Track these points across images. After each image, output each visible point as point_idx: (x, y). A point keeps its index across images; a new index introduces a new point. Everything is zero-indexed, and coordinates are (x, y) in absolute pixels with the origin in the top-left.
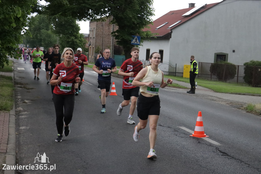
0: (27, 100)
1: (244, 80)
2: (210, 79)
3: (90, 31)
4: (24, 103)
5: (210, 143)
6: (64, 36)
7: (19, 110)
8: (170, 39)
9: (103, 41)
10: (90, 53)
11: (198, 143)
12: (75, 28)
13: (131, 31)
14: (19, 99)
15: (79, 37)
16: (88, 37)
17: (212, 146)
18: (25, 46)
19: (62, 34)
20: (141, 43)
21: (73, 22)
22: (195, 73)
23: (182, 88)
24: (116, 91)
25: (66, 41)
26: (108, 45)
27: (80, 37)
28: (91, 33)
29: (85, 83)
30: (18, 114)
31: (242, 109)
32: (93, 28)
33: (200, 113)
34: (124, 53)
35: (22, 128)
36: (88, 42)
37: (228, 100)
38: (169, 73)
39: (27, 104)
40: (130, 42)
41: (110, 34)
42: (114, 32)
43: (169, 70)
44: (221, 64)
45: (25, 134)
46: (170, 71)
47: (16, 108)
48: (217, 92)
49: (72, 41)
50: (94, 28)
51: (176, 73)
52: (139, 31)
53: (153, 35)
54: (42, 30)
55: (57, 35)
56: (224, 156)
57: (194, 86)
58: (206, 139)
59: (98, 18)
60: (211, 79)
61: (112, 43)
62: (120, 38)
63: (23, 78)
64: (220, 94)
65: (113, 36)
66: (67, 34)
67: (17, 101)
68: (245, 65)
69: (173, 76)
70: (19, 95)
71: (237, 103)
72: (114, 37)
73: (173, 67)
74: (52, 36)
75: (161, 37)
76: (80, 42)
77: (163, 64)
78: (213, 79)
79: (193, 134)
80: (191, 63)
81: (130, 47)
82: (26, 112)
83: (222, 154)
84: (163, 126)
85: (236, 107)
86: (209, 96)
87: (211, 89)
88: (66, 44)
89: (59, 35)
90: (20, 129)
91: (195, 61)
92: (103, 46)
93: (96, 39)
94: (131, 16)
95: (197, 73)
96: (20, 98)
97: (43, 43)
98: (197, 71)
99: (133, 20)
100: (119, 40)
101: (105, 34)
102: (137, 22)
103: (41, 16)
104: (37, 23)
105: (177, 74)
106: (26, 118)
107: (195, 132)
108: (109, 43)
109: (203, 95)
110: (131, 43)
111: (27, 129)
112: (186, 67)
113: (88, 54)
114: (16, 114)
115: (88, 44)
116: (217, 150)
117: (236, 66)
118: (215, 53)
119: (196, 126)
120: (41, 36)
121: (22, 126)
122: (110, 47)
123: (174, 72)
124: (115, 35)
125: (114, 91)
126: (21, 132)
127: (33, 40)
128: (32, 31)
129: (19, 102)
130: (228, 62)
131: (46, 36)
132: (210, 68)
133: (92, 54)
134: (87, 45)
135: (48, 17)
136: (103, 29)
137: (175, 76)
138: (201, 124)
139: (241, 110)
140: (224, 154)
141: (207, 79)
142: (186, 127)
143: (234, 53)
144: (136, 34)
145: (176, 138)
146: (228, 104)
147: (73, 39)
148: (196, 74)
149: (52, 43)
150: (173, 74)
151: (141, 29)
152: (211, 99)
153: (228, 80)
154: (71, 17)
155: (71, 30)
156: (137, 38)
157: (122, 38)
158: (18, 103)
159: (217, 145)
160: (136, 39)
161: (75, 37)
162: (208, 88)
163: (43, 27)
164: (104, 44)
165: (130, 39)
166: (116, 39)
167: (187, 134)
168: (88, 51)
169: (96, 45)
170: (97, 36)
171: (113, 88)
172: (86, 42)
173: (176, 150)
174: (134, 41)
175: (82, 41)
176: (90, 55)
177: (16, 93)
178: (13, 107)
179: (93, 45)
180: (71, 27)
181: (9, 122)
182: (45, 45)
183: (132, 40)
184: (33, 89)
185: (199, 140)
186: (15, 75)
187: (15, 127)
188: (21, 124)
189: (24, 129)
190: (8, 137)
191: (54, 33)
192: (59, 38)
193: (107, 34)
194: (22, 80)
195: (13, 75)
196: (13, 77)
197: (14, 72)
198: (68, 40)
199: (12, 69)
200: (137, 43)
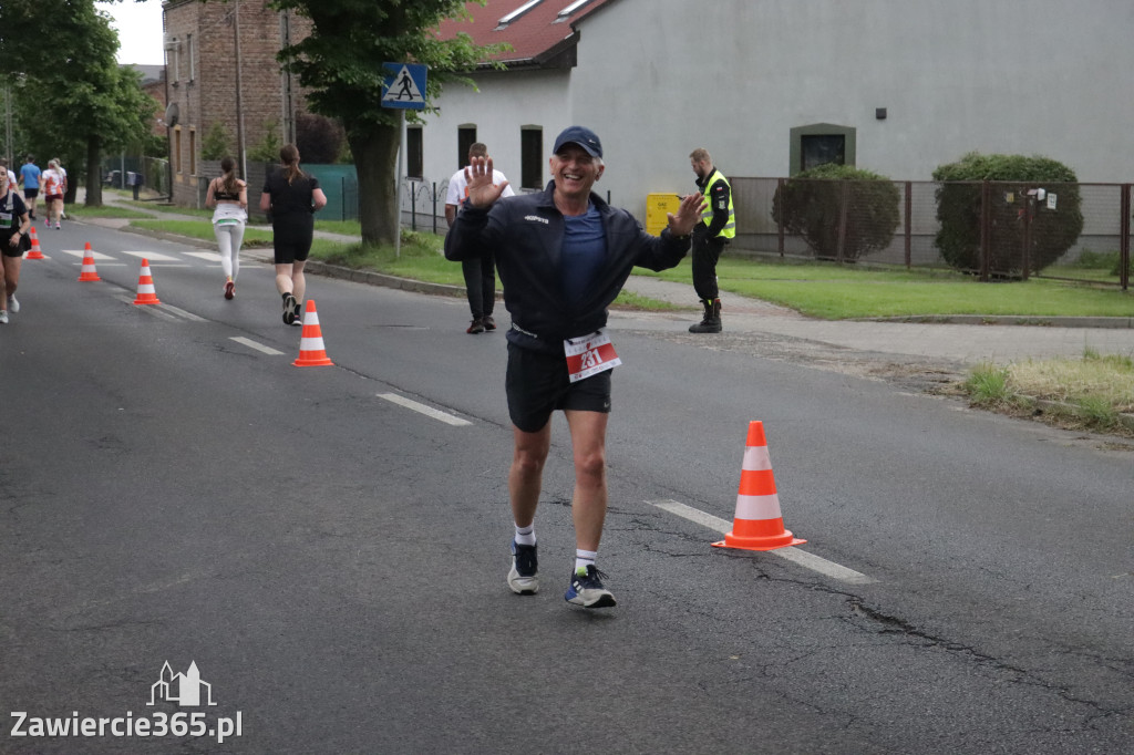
1: (938, 250)
2: (779, 255)
3: (169, 50)
5: (818, 576)
6: (40, 82)
8: (573, 69)
9: (238, 98)
10: (178, 158)
11: (760, 577)
12: (93, 40)
13: (377, 43)
15: (117, 81)
16: (163, 81)
17: (829, 591)
19: (27, 72)
20: (431, 98)
21: (81, 8)
22: (722, 232)
23: (646, 310)
24: (325, 344)
25: (51, 108)
26: (266, 118)
27: (120, 84)
28: (174, 61)
29: (162, 309)
31: (946, 391)
32: (185, 36)
33: (758, 427)
34: (348, 154)
36: (162, 105)
37: (871, 352)
40: (376, 95)
41: (273, 59)
42: (292, 49)
44: (827, 183)
48: (820, 318)
49: (80, 105)
50: (189, 36)
52: (415, 42)
53: (490, 56)
56: (895, 637)
57: (712, 299)
58: (795, 554)
60: (780, 257)
61: (284, 104)
62: (326, 77)
64: (835, 323)
65: (286, 68)
66: (52, 70)
68: (938, 176)
71: (920, 366)
72: (292, 75)
75: (526, 64)
76: (123, 109)
78: (792, 256)
79: (730, 534)
81: (379, 122)
83: (881, 626)
85: (919, 386)
86: (781, 337)
87: (786, 305)
88: (51, 123)
89: (13, 79)
91: (718, 176)
92: (242, 123)
93: (202, 91)
95: (731, 233)
98: (730, 226)
100: (320, 90)
101: (245, 66)
107: (739, 526)
108: (273, 104)
109: (751, 339)
110: (379, 99)
112: (660, 205)
113: (169, 167)
115: (166, 114)
116: (857, 607)
117: (896, 185)
118: (793, 131)
119: (741, 493)
122: (277, 124)
124: (299, 65)
125: (317, 344)
130: (858, 169)
132: (774, 200)
133: (189, 165)
134: (161, 122)
136: (235, 38)
138: (761, 483)
139: (941, 398)
140: (892, 623)
141: (763, 256)
142: (689, 504)
143: (881, 125)
144: (404, 54)
145: (648, 560)
146: (877, 371)
147: (84, 97)
148: (725, 240)
151: (425, 29)
152: (792, 357)
153: (862, 257)
155: (72, 51)
156: (408, 74)
157: (334, 79)
159: (854, 581)
160: (406, 79)
161: (95, 84)
162: (771, 300)
164: (246, 111)
165: (377, 83)
166: (304, 85)
167: (696, 539)
168: (166, 153)
169: (206, 118)
170: (206, 76)
171: (310, 332)
172: (150, 107)
173: (655, 621)
174: (393, 92)
175: (134, 101)
176: (179, 170)
179: (189, 120)
180: (68, 33)
183: (387, 89)
185: (759, 566)
192: (11, 96)
193: (257, 64)
198: (58, 101)
200: (411, 98)
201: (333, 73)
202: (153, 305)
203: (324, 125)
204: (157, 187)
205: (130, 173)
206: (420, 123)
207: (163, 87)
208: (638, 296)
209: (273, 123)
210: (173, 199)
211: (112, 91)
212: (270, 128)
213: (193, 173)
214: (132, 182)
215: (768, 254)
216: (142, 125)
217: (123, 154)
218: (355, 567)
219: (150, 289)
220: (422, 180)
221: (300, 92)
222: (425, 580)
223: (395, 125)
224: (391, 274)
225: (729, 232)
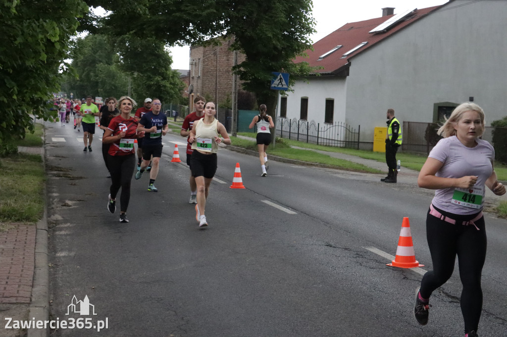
0: (71, 200)
3: (191, 64)
4: (65, 205)
6: (142, 75)
7: (55, 219)
8: (348, 77)
9: (216, 83)
11: (404, 278)
12: (163, 60)
13: (270, 64)
14: (55, 199)
15: (171, 75)
16: (188, 76)
18: (66, 95)
19: (138, 71)
20: (291, 86)
21: (159, 48)
22: (396, 142)
23: (371, 173)
24: (243, 180)
25: (145, 85)
26: (226, 92)
27: (172, 77)
28: (193, 69)
29: (182, 164)
30: (52, 227)
31: (489, 210)
32: (198, 59)
33: (407, 220)
35: (61, 255)
36: (187, 85)
38: (346, 144)
39: (71, 207)
40: (269, 84)
41: (230, 69)
42: (238, 66)
43: (346, 138)
45: (67, 266)
46: (347, 140)
47: (49, 216)
49: (156, 84)
50: (199, 59)
51: (359, 142)
52: (285, 64)
53: (314, 70)
54: (98, 64)
55: (127, 73)
56: (455, 304)
57: (395, 169)
59: (205, 39)
61: (233, 86)
62: (250, 76)
63: (63, 157)
65: (235, 73)
66: (147, 71)
67: (51, 203)
68: (493, 125)
69: (354, 148)
70: (55, 190)
72: (237, 76)
73: (353, 132)
74: (118, 75)
75: (329, 74)
76: (172, 87)
77: (334, 127)
79: (394, 261)
80: (388, 123)
81: (270, 95)
82: (69, 224)
83: (450, 300)
84: (334, 247)
89: (132, 74)
90: (56, 258)
91: (395, 120)
92: (217, 93)
93: (203, 80)
94: (270, 35)
95: (400, 142)
96: (56, 197)
97: (102, 90)
98: (400, 140)
99: (274, 42)
100: (247, 82)
101: (220, 71)
102: (282, 46)
103: (96, 38)
104: (89, 50)
105: (361, 145)
106: (69, 235)
107: (397, 258)
110: (270, 86)
111: (70, 256)
112: (380, 131)
113: (188, 109)
114: (49, 228)
115: (188, 89)
116: (442, 292)
118: (435, 104)
119: (399, 245)
120: (98, 76)
121: (60, 251)
122: (231, 94)
123: (356, 141)
124: (240, 71)
125: (239, 180)
126: (59, 262)
127: (81, 83)
128: (79, 67)
129: (55, 204)
131: (106, 77)
132: (426, 131)
134: (186, 92)
135: (110, 39)
136: (217, 60)
137: (358, 149)
138: (408, 242)
140: (455, 299)
141: (420, 154)
142: (379, 249)
144: (281, 69)
145: (361, 269)
147: (158, 81)
148: (398, 145)
149: (119, 89)
150: (353, 146)
151: (290, 59)
152: (428, 194)
154: (154, 38)
155: (155, 64)
156: (282, 77)
157: (253, 77)
158: (53, 206)
160: (281, 79)
161: (162, 76)
163: (100, 59)
164: (219, 89)
165: (270, 79)
166: (241, 80)
167: (381, 263)
168: (187, 104)
169: (204, 91)
170: (205, 75)
171: (237, 175)
172: (183, 86)
173: (361, 292)
174: (276, 83)
175: (176, 84)
177: (49, 188)
178: (43, 215)
179: (197, 92)
180: (154, 57)
181: (36, 243)
182: (104, 94)
183: (274, 82)
184: (81, 178)
185: (404, 274)
186: (48, 152)
187: (47, 253)
188: (58, 247)
189: (64, 257)
190: (34, 272)
191: (122, 69)
192: (131, 80)
193: (224, 71)
194: (60, 161)
195: (44, 151)
196: (43, 156)
197: (45, 146)
198: (148, 82)
199: (42, 140)
200: (283, 86)
201: (254, 75)
202: (178, 162)
203: (249, 95)
206: (286, 96)
207: (188, 78)
208: (368, 167)
209: (229, 94)
211: (169, 79)
212: (228, 96)
214: (174, 115)
215: (422, 153)
216: (179, 93)
217: (171, 104)
219: (177, 156)
220: (286, 118)
221: (240, 82)
222: (274, 272)
223: (276, 96)
224: (271, 154)
225: (399, 142)
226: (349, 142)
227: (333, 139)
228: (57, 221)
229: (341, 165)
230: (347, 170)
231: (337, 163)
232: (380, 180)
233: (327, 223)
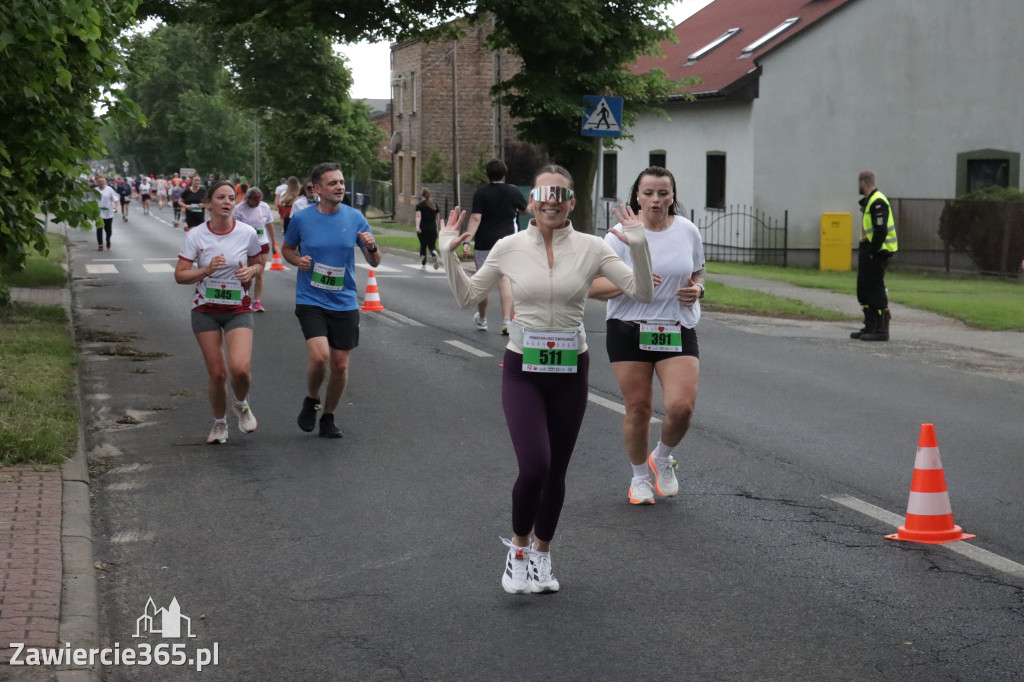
0: (137, 408)
2: (944, 269)
3: (395, 86)
4: (125, 422)
5: (987, 569)
6: (284, 115)
7: (105, 455)
8: (756, 101)
9: (454, 128)
10: (401, 181)
11: (931, 568)
12: (331, 78)
13: (579, 79)
14: (100, 408)
15: (350, 113)
16: (389, 113)
17: (998, 583)
18: (112, 166)
19: (274, 106)
20: (627, 127)
21: (321, 50)
22: (884, 247)
23: (820, 319)
25: (293, 137)
26: (477, 146)
27: (353, 117)
28: (399, 95)
29: (383, 314)
30: (99, 474)
32: (409, 74)
33: (930, 429)
35: (123, 540)
36: (389, 137)
38: (756, 255)
39: (138, 426)
40: (577, 124)
41: (486, 93)
42: (504, 84)
43: (756, 241)
45: (139, 567)
46: (760, 246)
47: (90, 449)
48: (983, 327)
49: (318, 134)
50: (413, 73)
51: (785, 250)
52: (613, 76)
53: (680, 88)
54: (182, 92)
55: (251, 110)
57: (882, 309)
58: (964, 548)
59: (428, 26)
60: (945, 272)
61: (494, 132)
62: (533, 108)
63: (113, 309)
64: (998, 332)
65: (498, 101)
66: (294, 104)
67: (93, 417)
69: (776, 264)
70: (99, 386)
72: (503, 107)
73: (773, 226)
74: (230, 117)
75: (711, 96)
76: (354, 138)
77: (728, 218)
78: (958, 271)
79: (902, 528)
80: (863, 203)
81: (580, 149)
82: (136, 466)
84: (756, 498)
86: (947, 346)
87: (952, 316)
88: (293, 150)
89: (262, 113)
90: (112, 547)
91: (877, 195)
92: (457, 149)
93: (422, 123)
94: (574, 11)
96: (103, 402)
97: (194, 151)
98: (892, 241)
99: (585, 28)
100: (527, 120)
101: (461, 99)
102: (603, 37)
103: (176, 33)
104: (162, 61)
105: (791, 256)
106: (140, 491)
107: (911, 520)
109: (918, 347)
110: (579, 128)
111: (144, 542)
113: (393, 188)
114: (91, 476)
115: (391, 142)
118: (959, 156)
119: (914, 490)
120: (183, 121)
121: (119, 531)
122: (487, 151)
123: (778, 247)
124: (509, 99)
126: (120, 557)
127: (146, 138)
128: (140, 100)
129: (102, 418)
130: (1021, 191)
131: (202, 121)
132: (942, 219)
133: (410, 187)
134: (386, 149)
135: (210, 35)
136: (453, 74)
137: (785, 265)
138: (933, 481)
141: (929, 271)
142: (862, 498)
144: (603, 87)
145: (825, 550)
147: (321, 128)
148: (888, 254)
149: (233, 149)
151: (623, 65)
152: (958, 364)
154: (311, 26)
155: (312, 88)
156: (606, 106)
157: (540, 110)
158: (98, 424)
159: (1022, 575)
160: (604, 110)
161: (331, 116)
162: (938, 311)
163: (187, 82)
164: (460, 139)
165: (578, 114)
166: (513, 116)
167: (871, 532)
168: (390, 176)
169: (426, 146)
170: (427, 108)
172: (378, 136)
173: (833, 607)
174: (592, 121)
175: (363, 131)
176: (401, 192)
177: (86, 381)
178: (76, 446)
179: (411, 147)
180: (309, 72)
181: (63, 513)
182: (199, 161)
183: (587, 119)
184: (158, 355)
185: (931, 558)
186: (79, 300)
187: (90, 537)
188: (115, 522)
189: (130, 544)
190: (63, 585)
191: (239, 102)
192: (259, 127)
193: (471, 97)
194: (108, 318)
195: (70, 297)
196: (68, 308)
197: (73, 284)
198: (299, 131)
199: (63, 271)
200: (609, 127)
201: (540, 105)
202: (378, 311)
203: (529, 152)
204: (382, 206)
205: (359, 194)
206: (616, 149)
207: (389, 118)
208: (813, 307)
209: (484, 150)
210: (396, 217)
211: (345, 121)
212: (481, 154)
213: (413, 194)
214: (361, 204)
215: (932, 268)
216: (369, 151)
217: (353, 178)
218: (557, 550)
219: (375, 297)
220: (616, 200)
221: (511, 122)
222: (620, 563)
223: (594, 151)
225: (891, 246)
226: (763, 249)
227: (728, 244)
228: (108, 459)
229: (751, 304)
230: (765, 314)
231: (741, 301)
232: (848, 336)
233: (732, 442)
